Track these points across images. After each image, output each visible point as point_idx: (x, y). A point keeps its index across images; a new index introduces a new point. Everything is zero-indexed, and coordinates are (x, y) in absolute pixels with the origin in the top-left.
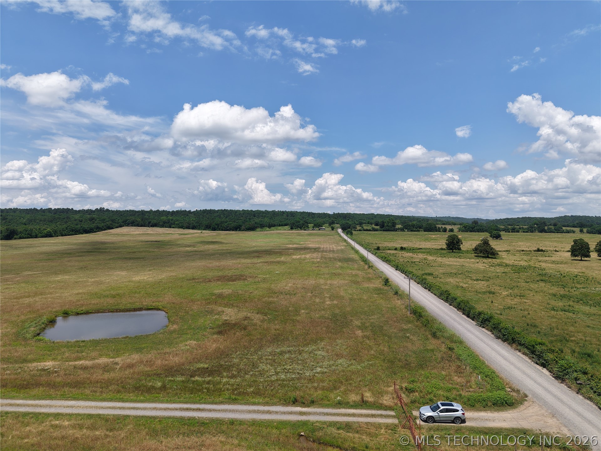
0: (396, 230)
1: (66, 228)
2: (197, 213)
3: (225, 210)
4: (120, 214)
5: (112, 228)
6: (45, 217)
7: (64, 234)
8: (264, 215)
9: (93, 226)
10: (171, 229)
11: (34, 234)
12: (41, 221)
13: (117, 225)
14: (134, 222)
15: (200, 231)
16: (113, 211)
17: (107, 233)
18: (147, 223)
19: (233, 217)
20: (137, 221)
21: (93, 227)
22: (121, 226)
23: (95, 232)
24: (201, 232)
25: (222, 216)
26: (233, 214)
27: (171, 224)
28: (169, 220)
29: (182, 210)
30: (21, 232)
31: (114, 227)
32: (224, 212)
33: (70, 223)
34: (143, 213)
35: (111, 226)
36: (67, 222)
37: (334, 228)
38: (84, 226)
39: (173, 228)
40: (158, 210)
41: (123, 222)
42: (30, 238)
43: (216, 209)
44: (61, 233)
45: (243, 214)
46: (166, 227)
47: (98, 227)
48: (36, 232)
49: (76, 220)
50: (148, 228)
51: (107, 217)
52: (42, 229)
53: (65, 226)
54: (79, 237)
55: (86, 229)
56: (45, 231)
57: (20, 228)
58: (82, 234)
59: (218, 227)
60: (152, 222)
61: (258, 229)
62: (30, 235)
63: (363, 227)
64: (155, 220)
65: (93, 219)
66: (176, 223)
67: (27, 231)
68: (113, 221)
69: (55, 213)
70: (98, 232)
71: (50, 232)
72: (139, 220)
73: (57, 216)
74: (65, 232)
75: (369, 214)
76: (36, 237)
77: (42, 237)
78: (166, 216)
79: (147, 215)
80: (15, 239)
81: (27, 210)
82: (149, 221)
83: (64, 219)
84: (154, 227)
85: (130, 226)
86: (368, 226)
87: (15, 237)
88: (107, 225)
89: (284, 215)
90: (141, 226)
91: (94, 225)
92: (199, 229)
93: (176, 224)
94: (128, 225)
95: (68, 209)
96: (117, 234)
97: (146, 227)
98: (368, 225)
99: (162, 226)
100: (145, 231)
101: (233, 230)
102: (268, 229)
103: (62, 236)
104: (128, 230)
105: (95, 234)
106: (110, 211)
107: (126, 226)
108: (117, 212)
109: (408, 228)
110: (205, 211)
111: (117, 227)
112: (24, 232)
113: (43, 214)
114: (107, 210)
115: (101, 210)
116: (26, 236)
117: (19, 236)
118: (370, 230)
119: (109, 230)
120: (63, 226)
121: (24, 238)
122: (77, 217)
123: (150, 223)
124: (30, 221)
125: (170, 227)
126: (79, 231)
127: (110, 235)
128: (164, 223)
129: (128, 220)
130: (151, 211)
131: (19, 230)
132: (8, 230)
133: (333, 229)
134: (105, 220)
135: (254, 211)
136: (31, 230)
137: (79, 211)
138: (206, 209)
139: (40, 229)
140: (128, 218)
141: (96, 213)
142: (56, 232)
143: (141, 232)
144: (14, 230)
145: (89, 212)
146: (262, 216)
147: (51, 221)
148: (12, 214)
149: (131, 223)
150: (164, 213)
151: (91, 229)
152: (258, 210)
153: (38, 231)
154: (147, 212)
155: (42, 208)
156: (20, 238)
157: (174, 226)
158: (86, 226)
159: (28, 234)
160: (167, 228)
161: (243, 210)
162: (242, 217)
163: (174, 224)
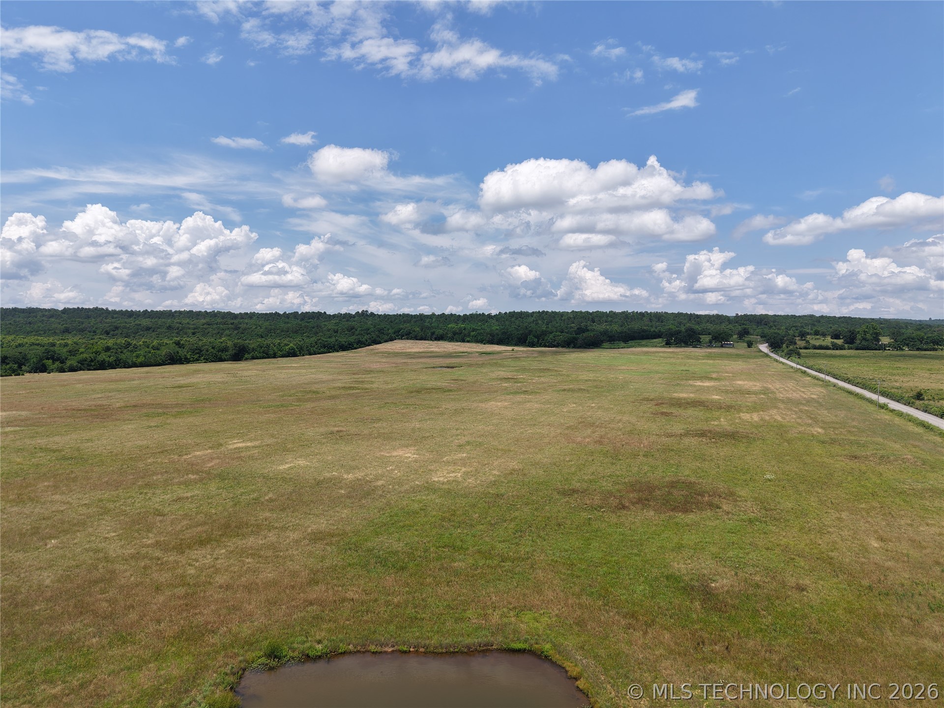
0: (883, 348)
1: (316, 343)
2: (500, 317)
3: (543, 311)
4: (390, 320)
5: (380, 343)
6: (289, 325)
7: (312, 351)
8: (610, 319)
9: (352, 339)
10: (465, 344)
11: (271, 352)
12: (282, 331)
13: (386, 337)
14: (410, 333)
15: (509, 348)
16: (380, 316)
17: (372, 350)
18: (430, 334)
19: (558, 324)
20: (414, 331)
21: (353, 341)
22: (391, 339)
23: (356, 348)
24: (513, 350)
25: (540, 322)
26: (558, 320)
27: (465, 335)
28: (460, 329)
29: (478, 313)
30: (253, 349)
31: (382, 341)
32: (543, 315)
33: (321, 334)
34: (421, 318)
35: (378, 339)
36: (317, 333)
37: (752, 344)
38: (340, 340)
39: (468, 342)
40: (443, 314)
41: (394, 333)
42: (265, 358)
43: (530, 311)
44: (308, 350)
45: (574, 318)
46: (457, 341)
47: (360, 341)
48: (275, 348)
49: (329, 330)
50: (431, 342)
51: (372, 325)
52: (282, 345)
53: (314, 339)
54: (333, 357)
55: (343, 345)
56: (287, 347)
57: (252, 343)
58: (338, 351)
59: (538, 341)
60: (436, 333)
61: (605, 345)
62: (267, 354)
63: (808, 342)
64: (441, 329)
65: (352, 329)
66: (472, 334)
67: (261, 347)
68: (381, 331)
69: (302, 320)
70: (360, 349)
71: (293, 349)
72: (418, 329)
73: (304, 324)
74: (314, 349)
75: (805, 316)
76: (274, 356)
77: (283, 356)
78: (456, 323)
79: (427, 321)
80: (246, 359)
81: (266, 314)
82: (432, 331)
83: (314, 328)
84: (439, 340)
85: (404, 339)
86: (818, 339)
87: (246, 356)
88: (373, 337)
89: (644, 318)
90: (421, 339)
91: (354, 337)
92: (507, 344)
93: (473, 336)
94: (401, 337)
95: (319, 313)
96: (386, 353)
97: (428, 340)
98: (818, 337)
99: (451, 339)
100: (427, 348)
101: (563, 347)
102: (623, 344)
103: (310, 354)
104: (402, 345)
105: (355, 352)
106: (375, 315)
107: (399, 339)
108: (386, 317)
109: (912, 343)
110: (512, 314)
111: (386, 341)
112: (259, 349)
113: (287, 320)
114: (372, 314)
115: (364, 315)
116: (261, 355)
117: (251, 354)
118: (827, 348)
119: (375, 346)
120: (312, 339)
121: (257, 358)
122: (331, 325)
123: (433, 333)
124: (269, 332)
125: (463, 341)
126: (334, 347)
127: (377, 353)
128: (455, 333)
129: (402, 329)
130: (433, 314)
131: (251, 346)
132: (236, 347)
133: (750, 345)
134: (369, 330)
135: (591, 314)
136: (268, 346)
137: (334, 316)
138: (514, 312)
139: (279, 344)
140: (401, 326)
141: (356, 319)
142: (301, 348)
143: (421, 348)
144: (244, 347)
145: (348, 316)
146: (606, 322)
147: (296, 332)
148: (246, 321)
149: (406, 335)
150: (452, 318)
151: (350, 344)
152: (598, 311)
153: (277, 348)
154: (427, 316)
155: (285, 313)
156: (253, 358)
157: (468, 339)
158: (343, 340)
159: (263, 352)
160: (459, 343)
161: (573, 311)
162: (573, 323)
163: (469, 336)
